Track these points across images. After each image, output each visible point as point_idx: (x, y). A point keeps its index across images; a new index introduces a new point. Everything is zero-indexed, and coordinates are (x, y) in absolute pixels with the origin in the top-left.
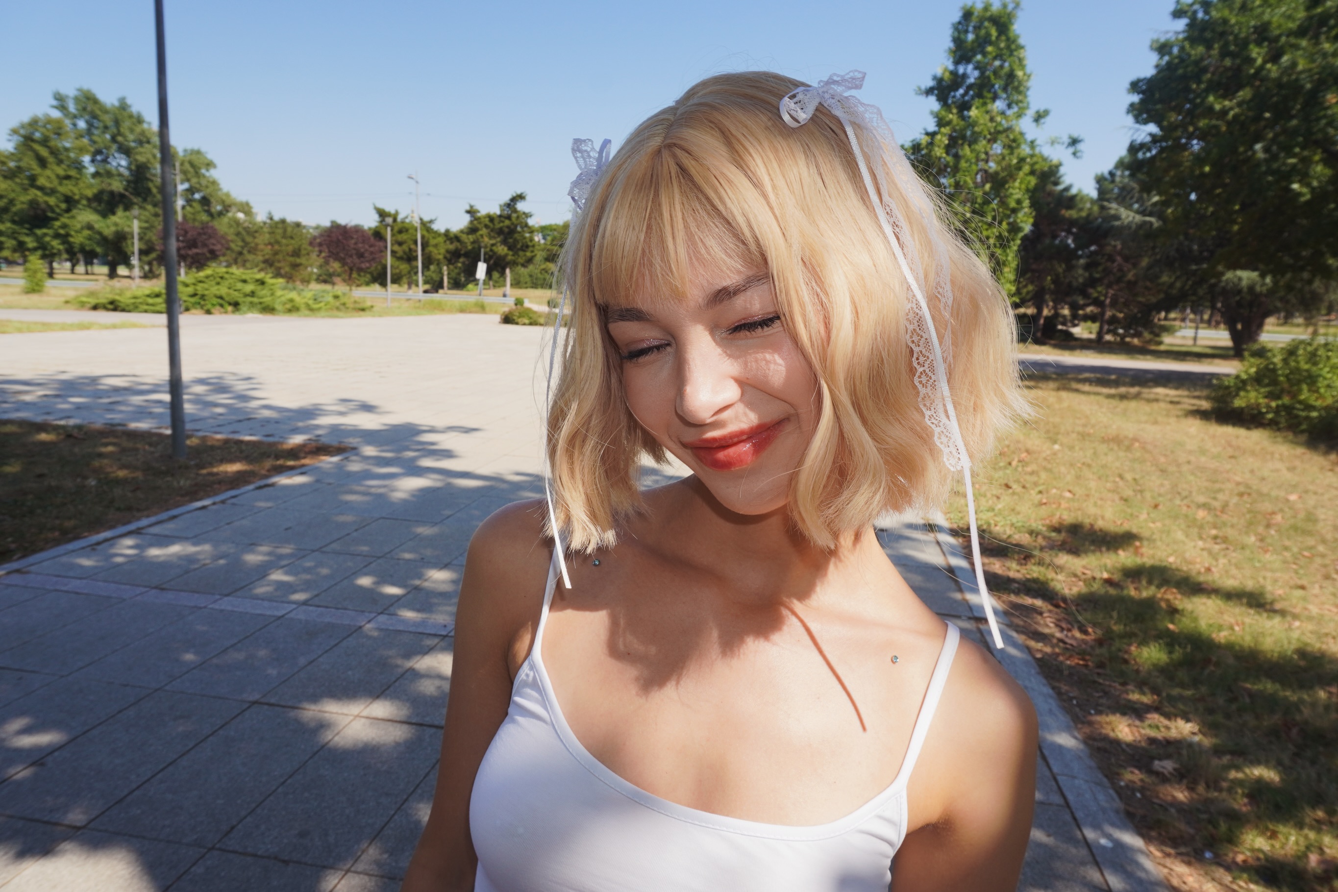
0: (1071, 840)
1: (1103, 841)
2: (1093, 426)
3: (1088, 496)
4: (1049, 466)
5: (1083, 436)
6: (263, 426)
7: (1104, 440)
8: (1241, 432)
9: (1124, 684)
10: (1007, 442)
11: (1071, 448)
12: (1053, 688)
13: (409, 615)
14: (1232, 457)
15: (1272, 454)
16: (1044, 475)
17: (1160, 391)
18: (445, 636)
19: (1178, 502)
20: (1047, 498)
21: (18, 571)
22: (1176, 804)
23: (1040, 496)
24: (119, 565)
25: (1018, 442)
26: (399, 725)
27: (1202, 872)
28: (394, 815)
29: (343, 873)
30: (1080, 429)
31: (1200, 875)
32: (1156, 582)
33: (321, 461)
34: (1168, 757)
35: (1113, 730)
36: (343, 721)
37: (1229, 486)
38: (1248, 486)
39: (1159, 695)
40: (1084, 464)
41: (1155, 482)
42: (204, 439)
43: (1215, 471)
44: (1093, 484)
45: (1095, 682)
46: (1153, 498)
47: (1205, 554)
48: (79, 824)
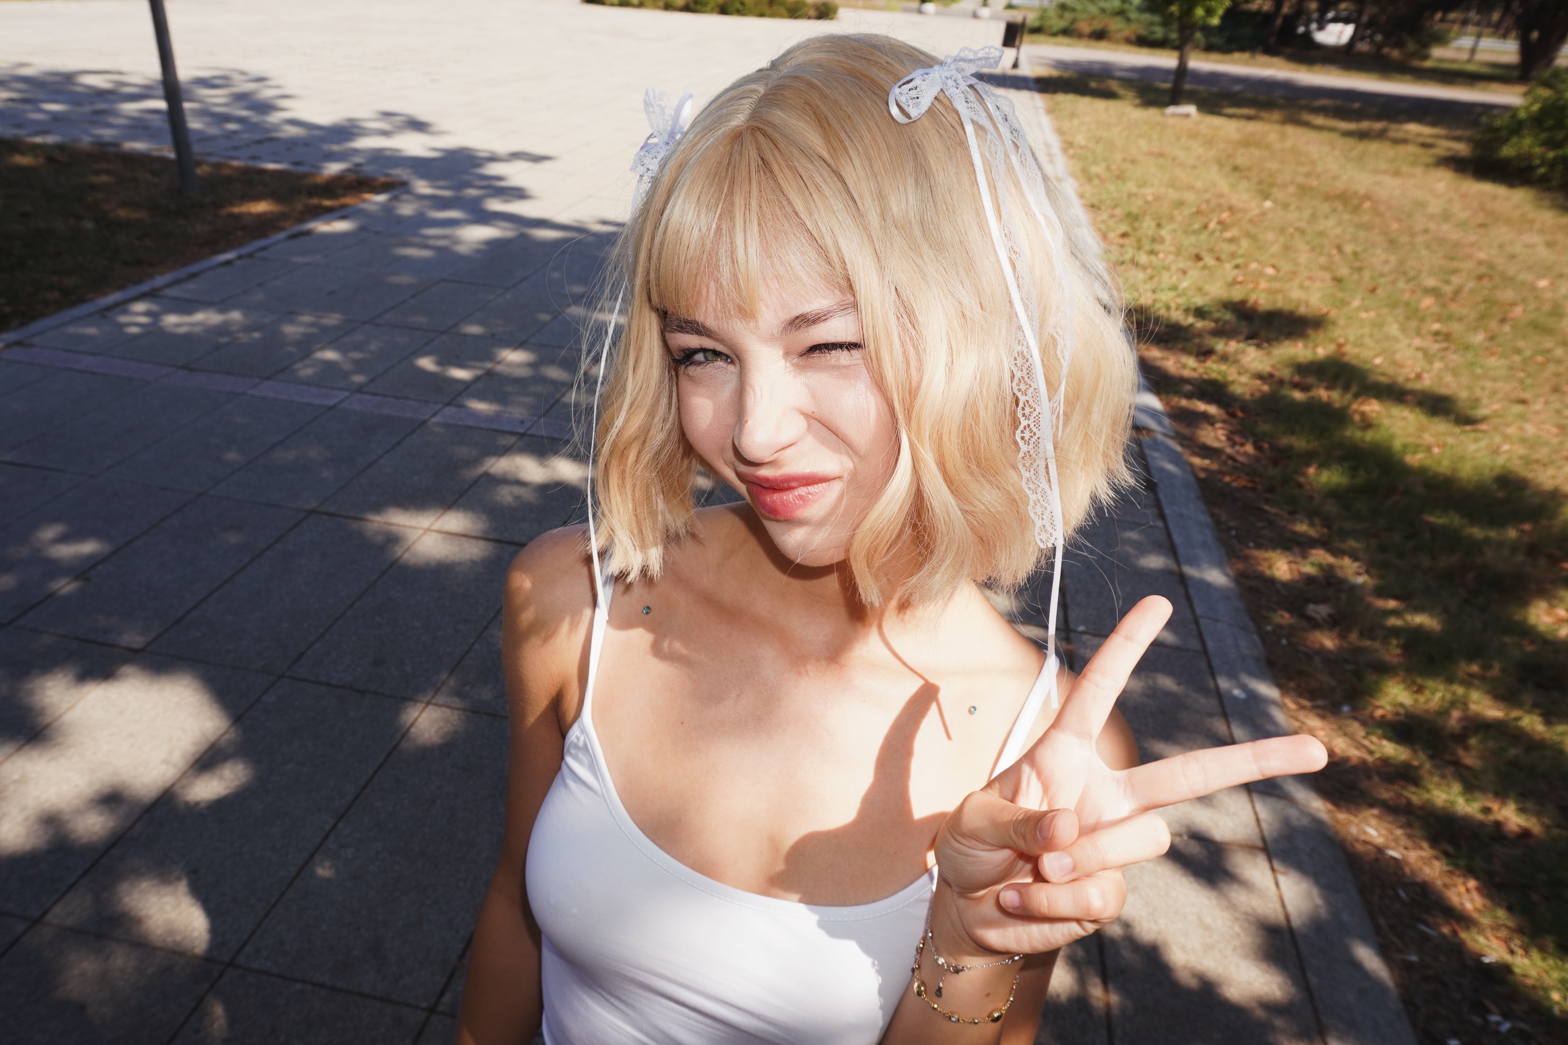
0: (1203, 690)
1: (1237, 692)
2: (1318, 176)
3: (1294, 273)
4: (1253, 231)
5: (1304, 190)
6: (289, 149)
7: (1328, 198)
8: (1500, 191)
9: (1292, 513)
10: (1207, 196)
11: (1286, 206)
12: (1212, 515)
13: (480, 406)
14: (1482, 226)
15: (1532, 222)
16: (1245, 243)
17: (1413, 128)
18: (522, 435)
19: (1401, 285)
20: (1244, 275)
21: (19, 343)
22: (1322, 652)
23: (1235, 272)
24: (135, 337)
25: (1221, 195)
26: (474, 541)
27: (1334, 726)
28: (473, 644)
29: (423, 705)
30: (1301, 180)
31: (1332, 730)
32: (1354, 389)
33: (364, 201)
34: (1324, 600)
35: (1270, 567)
36: (412, 535)
37: (1469, 265)
38: (1491, 266)
39: (1329, 527)
40: (1297, 229)
41: (1380, 258)
42: (218, 166)
43: (1456, 245)
44: (1303, 258)
45: (1261, 510)
46: (1372, 278)
47: (1420, 355)
48: (136, 646)
